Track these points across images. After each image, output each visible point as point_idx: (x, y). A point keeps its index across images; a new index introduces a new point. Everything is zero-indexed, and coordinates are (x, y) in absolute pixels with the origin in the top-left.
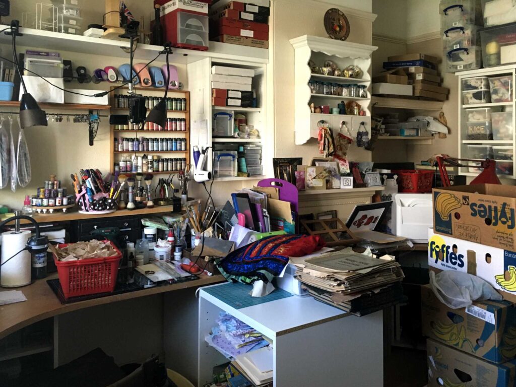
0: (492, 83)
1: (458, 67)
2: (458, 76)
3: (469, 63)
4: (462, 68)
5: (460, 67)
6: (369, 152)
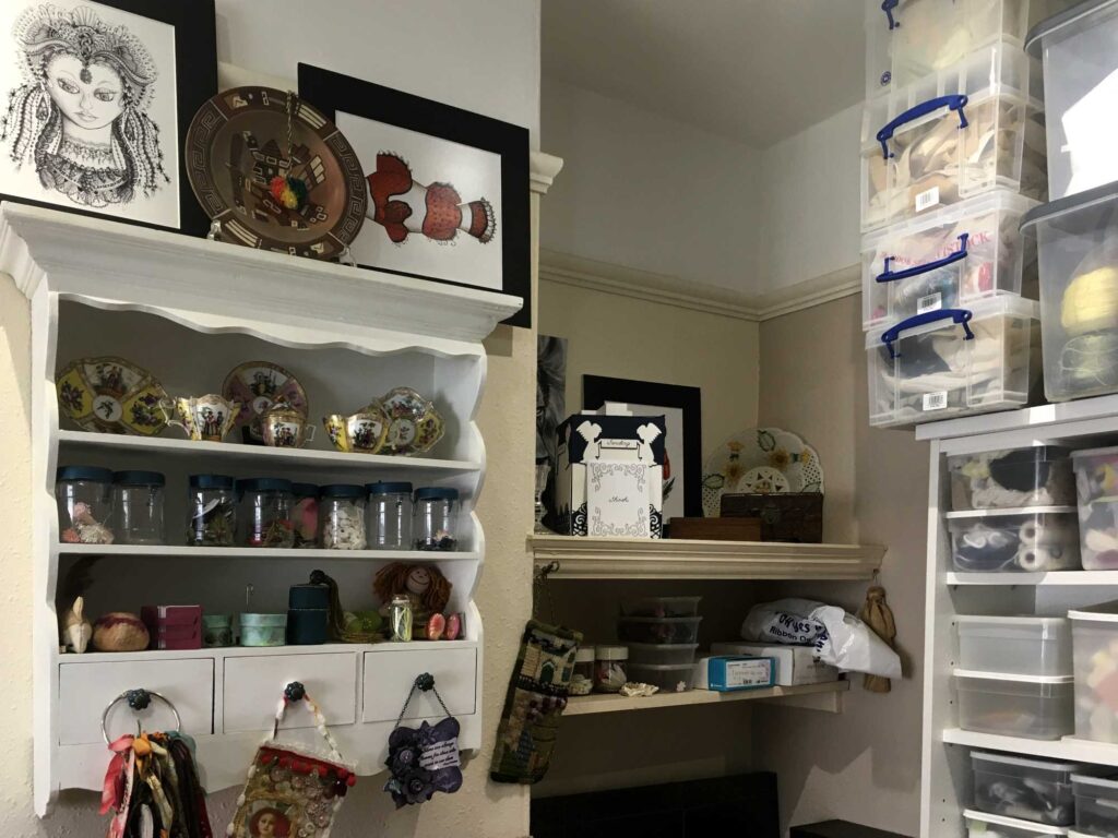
0: (1090, 474)
1: (926, 398)
2: (928, 441)
3: (975, 379)
4: (944, 405)
5: (935, 400)
6: (516, 788)
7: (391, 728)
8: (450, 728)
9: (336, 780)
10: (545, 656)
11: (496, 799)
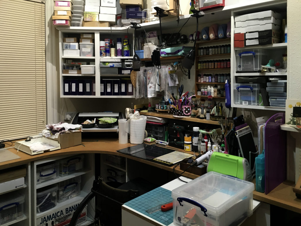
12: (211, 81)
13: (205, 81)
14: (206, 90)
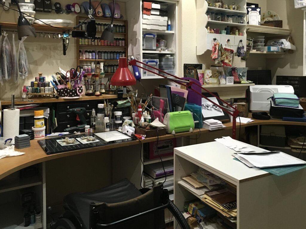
2: (304, 10)
6: (244, 61)
7: (237, 47)
8: (243, 47)
9: (232, 51)
10: (249, 41)
11: (242, 62)
12: (94, 58)
13: (88, 57)
14: (90, 67)
